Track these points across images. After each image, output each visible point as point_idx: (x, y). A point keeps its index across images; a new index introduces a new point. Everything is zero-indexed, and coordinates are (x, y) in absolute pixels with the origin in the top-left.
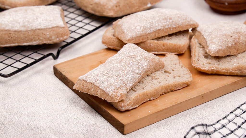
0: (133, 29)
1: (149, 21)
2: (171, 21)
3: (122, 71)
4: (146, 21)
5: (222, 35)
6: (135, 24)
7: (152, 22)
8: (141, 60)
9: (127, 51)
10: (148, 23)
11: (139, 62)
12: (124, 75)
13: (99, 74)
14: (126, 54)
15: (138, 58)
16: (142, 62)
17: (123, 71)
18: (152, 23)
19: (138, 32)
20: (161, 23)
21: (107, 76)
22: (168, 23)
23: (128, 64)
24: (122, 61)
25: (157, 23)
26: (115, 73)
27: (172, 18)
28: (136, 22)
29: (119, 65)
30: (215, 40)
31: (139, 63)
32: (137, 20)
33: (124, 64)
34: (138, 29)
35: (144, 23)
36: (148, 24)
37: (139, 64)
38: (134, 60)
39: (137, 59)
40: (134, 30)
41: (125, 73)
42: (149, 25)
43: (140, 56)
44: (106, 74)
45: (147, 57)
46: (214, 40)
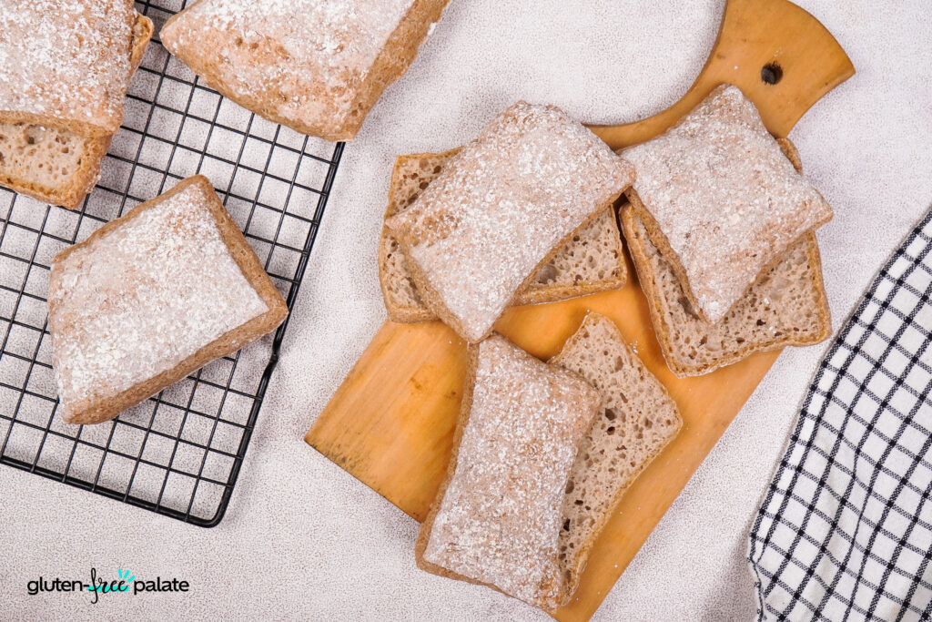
0: (480, 308)
1: (512, 255)
2: (567, 219)
3: (529, 523)
4: (505, 258)
5: (728, 259)
6: (479, 285)
7: (521, 252)
8: (555, 450)
9: (507, 427)
10: (512, 264)
11: (554, 459)
12: (538, 534)
13: (479, 555)
14: (509, 440)
15: (547, 448)
16: (559, 455)
17: (533, 523)
18: (523, 257)
19: (498, 308)
20: (544, 241)
21: (504, 560)
22: (560, 228)
23: (532, 488)
24: (513, 479)
25: (534, 249)
26: (517, 541)
27: (569, 210)
28: (479, 275)
29: (512, 502)
30: (712, 282)
31: (555, 462)
32: (480, 267)
33: (524, 495)
34: (494, 300)
35: (502, 270)
36: (513, 266)
37: (556, 465)
38: (542, 465)
39: (545, 453)
40: (485, 311)
41: (538, 524)
42: (515, 270)
43: (549, 438)
44: (499, 555)
45: (565, 428)
46: (712, 284)
